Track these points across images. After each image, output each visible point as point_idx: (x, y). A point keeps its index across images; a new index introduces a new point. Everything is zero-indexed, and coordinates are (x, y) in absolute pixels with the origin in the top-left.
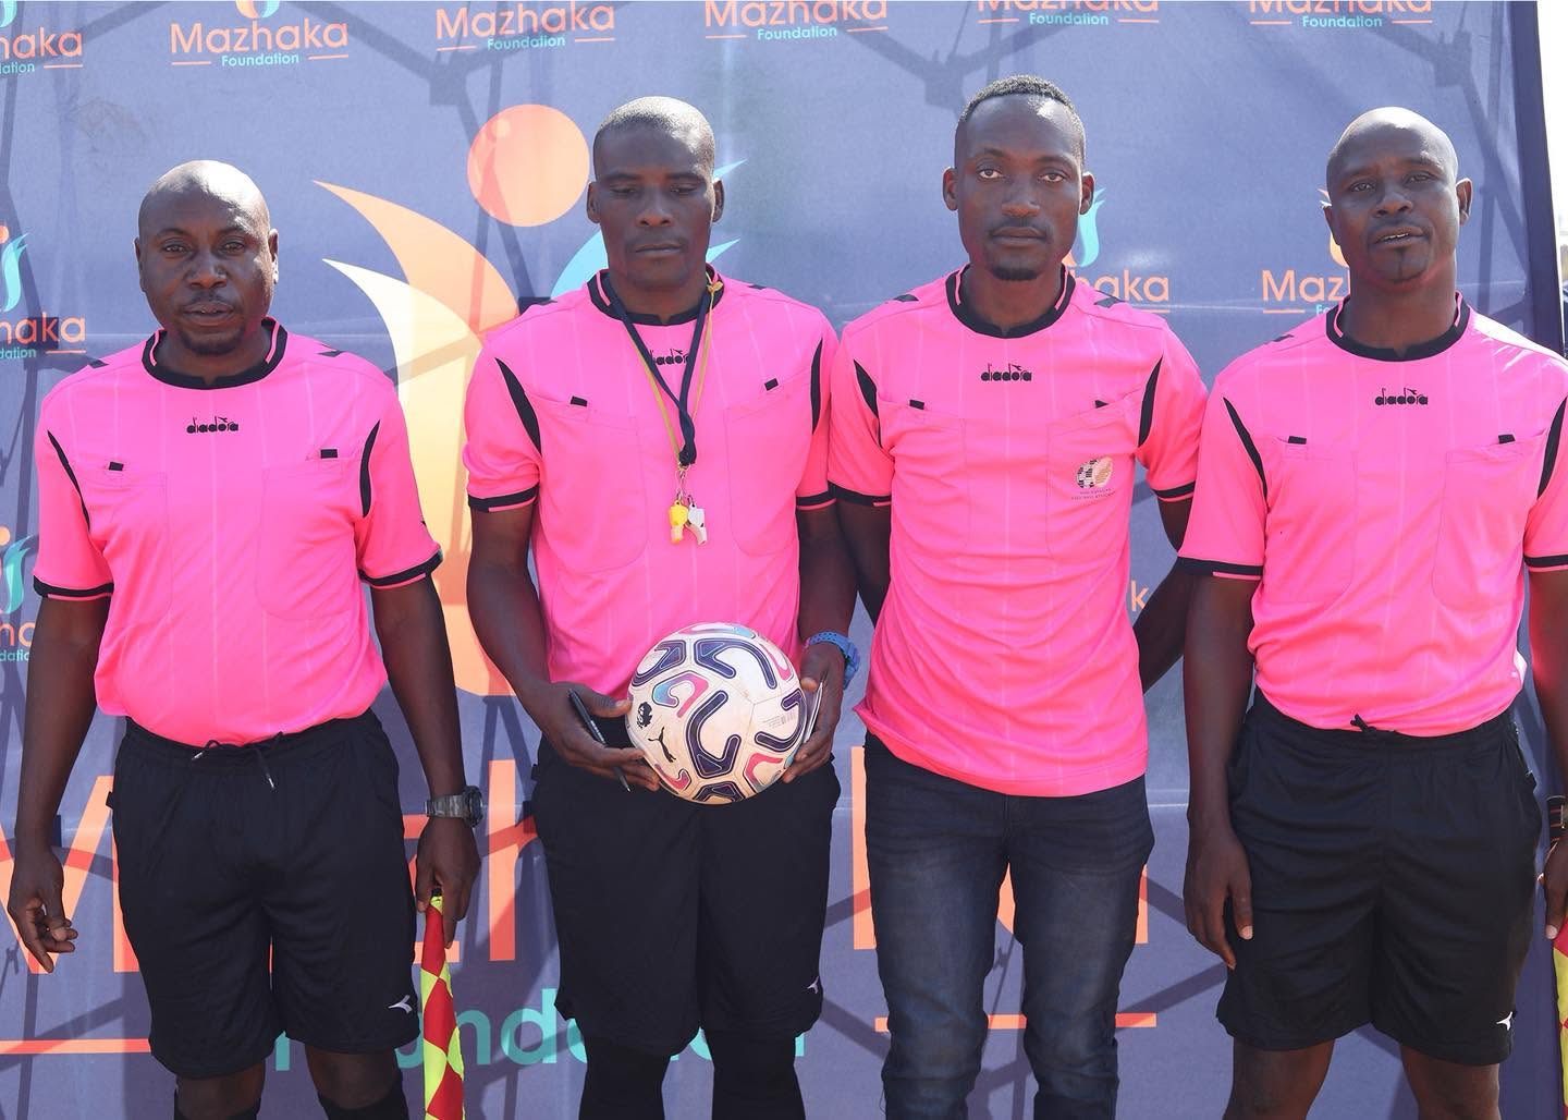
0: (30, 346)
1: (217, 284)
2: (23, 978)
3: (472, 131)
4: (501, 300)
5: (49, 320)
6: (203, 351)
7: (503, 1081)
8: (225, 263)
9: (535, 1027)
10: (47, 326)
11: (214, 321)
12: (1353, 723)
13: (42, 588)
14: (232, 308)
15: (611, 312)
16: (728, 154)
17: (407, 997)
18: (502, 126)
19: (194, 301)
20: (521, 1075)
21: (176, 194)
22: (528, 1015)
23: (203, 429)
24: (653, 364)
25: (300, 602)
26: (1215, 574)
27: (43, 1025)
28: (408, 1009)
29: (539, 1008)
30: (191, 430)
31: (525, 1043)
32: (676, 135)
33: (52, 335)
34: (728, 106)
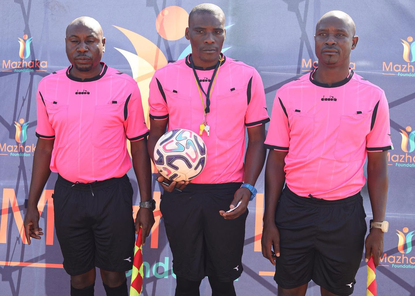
0: (32, 68)
1: (85, 52)
2: (21, 245)
3: (157, 13)
4: (163, 61)
5: (37, 61)
6: (81, 70)
7: (153, 283)
8: (88, 46)
9: (162, 268)
10: (37, 63)
11: (84, 62)
12: (309, 196)
13: (38, 135)
14: (89, 58)
15: (190, 66)
16: (230, 23)
17: (130, 258)
18: (166, 12)
19: (79, 56)
20: (158, 281)
21: (76, 25)
22: (160, 264)
23: (80, 93)
24: (199, 81)
25: (104, 144)
26: (275, 149)
27: (26, 258)
28: (130, 261)
29: (164, 262)
30: (76, 93)
31: (159, 272)
32: (216, 16)
33: (38, 65)
34: (230, 8)
